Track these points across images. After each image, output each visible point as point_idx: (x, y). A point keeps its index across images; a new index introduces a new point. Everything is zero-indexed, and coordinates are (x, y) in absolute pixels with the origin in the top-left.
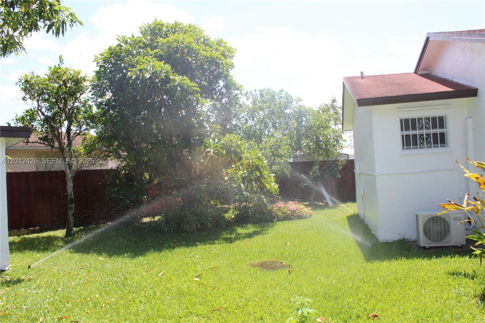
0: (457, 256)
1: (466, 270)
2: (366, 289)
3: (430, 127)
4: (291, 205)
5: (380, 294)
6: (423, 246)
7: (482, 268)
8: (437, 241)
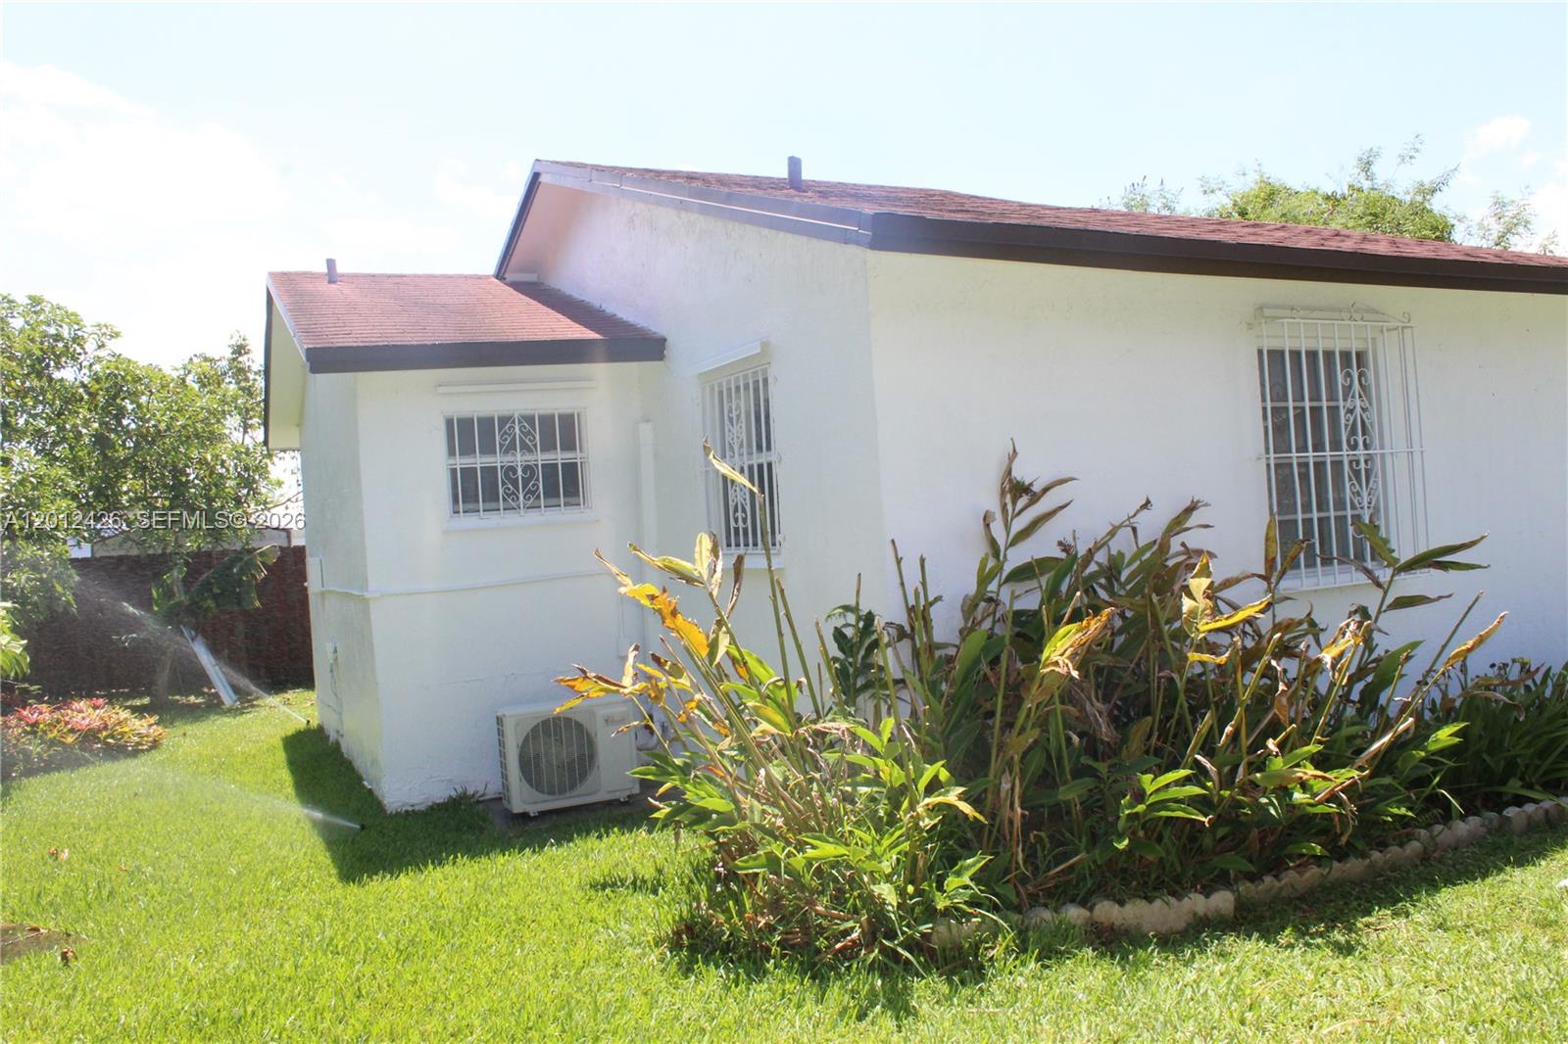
0: (616, 829)
1: (639, 867)
2: (341, 974)
3: (535, 446)
4: (81, 711)
5: (385, 985)
6: (521, 811)
7: (679, 857)
8: (560, 794)
